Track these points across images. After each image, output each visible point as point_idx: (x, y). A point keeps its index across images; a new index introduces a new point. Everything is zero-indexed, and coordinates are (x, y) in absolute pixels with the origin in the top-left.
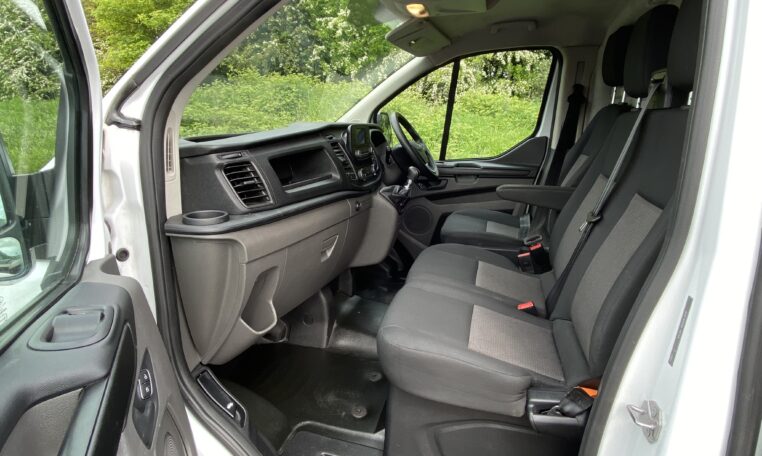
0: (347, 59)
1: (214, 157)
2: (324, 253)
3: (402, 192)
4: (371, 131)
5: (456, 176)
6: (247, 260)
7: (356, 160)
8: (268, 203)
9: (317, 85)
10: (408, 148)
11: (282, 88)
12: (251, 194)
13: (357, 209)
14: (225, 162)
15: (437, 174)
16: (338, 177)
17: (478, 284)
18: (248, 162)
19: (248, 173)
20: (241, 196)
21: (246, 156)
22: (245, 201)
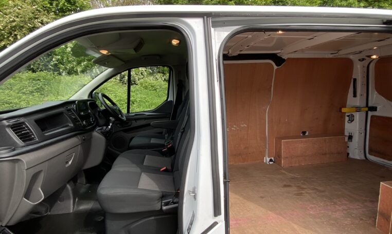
0: (75, 63)
1: (5, 121)
2: (67, 162)
3: (107, 129)
4: (88, 103)
5: (136, 120)
6: (26, 168)
7: (81, 117)
8: (35, 141)
9: (57, 77)
10: (109, 109)
11: (34, 80)
12: (26, 137)
13: (84, 140)
14: (11, 124)
15: (125, 120)
16: (72, 125)
17: (144, 164)
18: (23, 123)
19: (24, 128)
20: (21, 139)
21: (22, 120)
22: (23, 141)
